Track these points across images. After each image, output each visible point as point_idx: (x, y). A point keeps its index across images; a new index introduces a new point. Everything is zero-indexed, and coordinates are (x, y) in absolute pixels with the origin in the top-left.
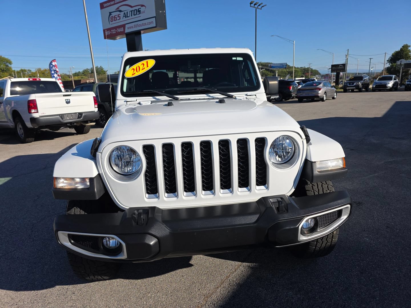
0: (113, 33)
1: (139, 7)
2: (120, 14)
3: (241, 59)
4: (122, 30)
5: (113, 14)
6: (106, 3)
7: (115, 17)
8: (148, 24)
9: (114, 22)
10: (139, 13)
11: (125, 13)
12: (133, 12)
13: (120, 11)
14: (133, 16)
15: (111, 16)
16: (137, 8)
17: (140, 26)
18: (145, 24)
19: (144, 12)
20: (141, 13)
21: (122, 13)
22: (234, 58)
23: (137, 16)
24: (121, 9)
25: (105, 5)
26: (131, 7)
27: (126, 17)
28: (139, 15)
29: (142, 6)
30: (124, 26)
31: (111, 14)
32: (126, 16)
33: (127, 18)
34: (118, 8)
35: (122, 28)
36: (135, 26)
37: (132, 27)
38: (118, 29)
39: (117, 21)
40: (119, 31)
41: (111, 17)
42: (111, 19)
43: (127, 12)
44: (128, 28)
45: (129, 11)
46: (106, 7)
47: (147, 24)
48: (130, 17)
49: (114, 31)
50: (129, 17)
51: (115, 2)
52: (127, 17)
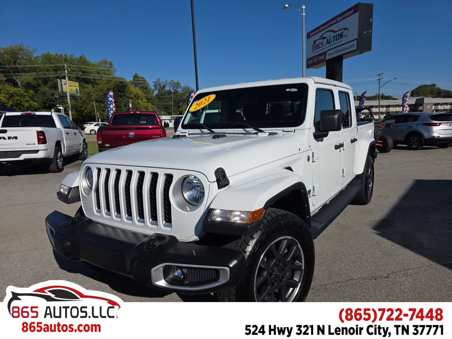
0: (315, 61)
1: (342, 31)
2: (323, 42)
3: (295, 90)
4: (323, 57)
5: (317, 43)
6: (312, 32)
7: (319, 45)
8: (349, 47)
9: (317, 50)
10: (341, 37)
11: (327, 40)
12: (335, 37)
13: (324, 38)
14: (335, 42)
15: (315, 44)
16: (339, 32)
17: (341, 50)
18: (346, 48)
19: (346, 36)
20: (343, 36)
21: (325, 40)
22: (288, 90)
23: (339, 40)
24: (325, 36)
25: (311, 35)
26: (334, 32)
27: (328, 44)
28: (341, 40)
29: (345, 29)
30: (325, 53)
31: (316, 43)
32: (328, 42)
33: (330, 45)
34: (322, 36)
35: (324, 55)
36: (336, 52)
37: (333, 53)
38: (319, 57)
39: (320, 49)
40: (320, 59)
41: (315, 46)
42: (315, 47)
43: (330, 38)
44: (329, 55)
45: (332, 37)
46: (312, 36)
47: (347, 48)
48: (333, 43)
49: (315, 60)
50: (331, 43)
51: (321, 30)
52: (330, 43)
